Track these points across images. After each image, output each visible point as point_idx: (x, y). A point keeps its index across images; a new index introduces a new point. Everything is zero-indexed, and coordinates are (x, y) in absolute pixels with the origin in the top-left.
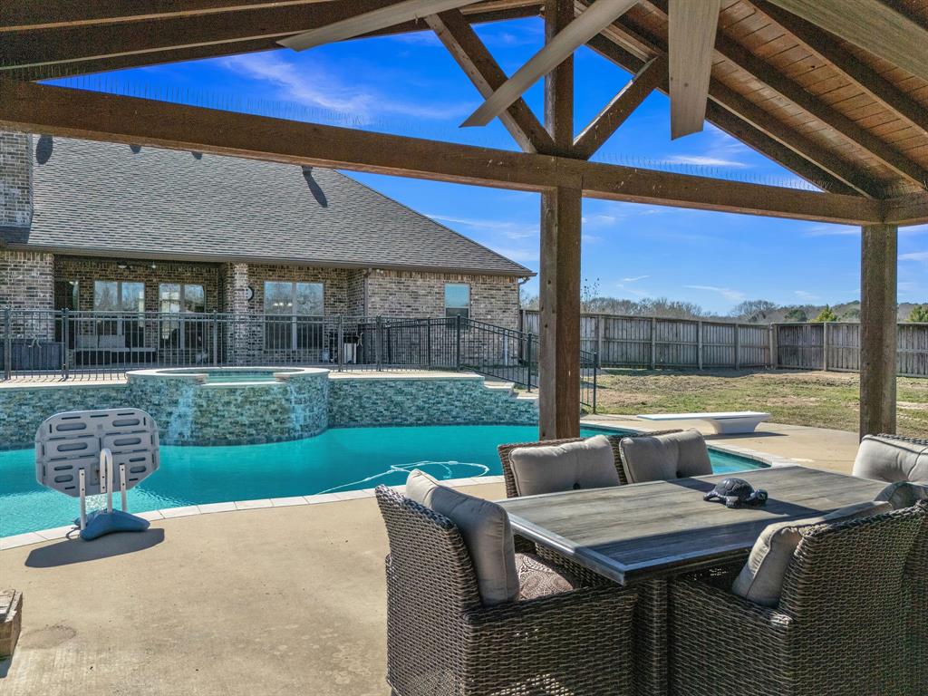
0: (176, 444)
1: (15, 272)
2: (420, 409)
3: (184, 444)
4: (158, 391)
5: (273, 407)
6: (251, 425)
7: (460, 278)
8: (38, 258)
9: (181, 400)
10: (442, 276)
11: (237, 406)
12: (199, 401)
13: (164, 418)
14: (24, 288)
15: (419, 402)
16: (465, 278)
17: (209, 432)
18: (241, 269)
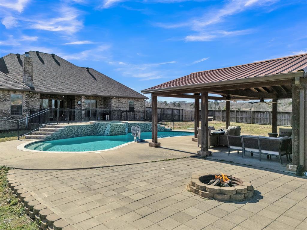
0: (106, 135)
1: (31, 98)
2: (143, 129)
3: (108, 135)
4: (102, 125)
5: (123, 128)
6: (120, 132)
7: (132, 99)
8: (37, 94)
9: (108, 127)
10: (128, 98)
11: (118, 128)
12: (111, 127)
13: (104, 131)
14: (33, 102)
15: (143, 127)
17: (113, 133)
18: (83, 97)
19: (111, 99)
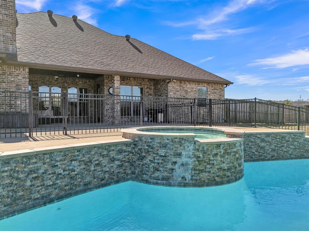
0: (180, 185)
1: (10, 77)
3: (186, 185)
4: (165, 146)
5: (237, 156)
7: (203, 84)
8: (22, 69)
9: (184, 153)
10: (197, 83)
11: (222, 156)
12: (197, 153)
13: (170, 166)
14: (14, 85)
16: (205, 85)
17: (204, 176)
18: (117, 78)
19: (168, 83)
